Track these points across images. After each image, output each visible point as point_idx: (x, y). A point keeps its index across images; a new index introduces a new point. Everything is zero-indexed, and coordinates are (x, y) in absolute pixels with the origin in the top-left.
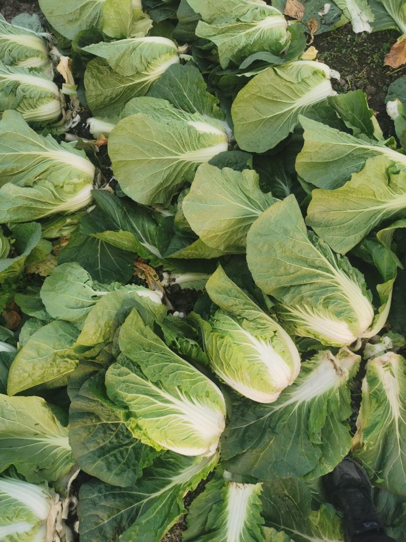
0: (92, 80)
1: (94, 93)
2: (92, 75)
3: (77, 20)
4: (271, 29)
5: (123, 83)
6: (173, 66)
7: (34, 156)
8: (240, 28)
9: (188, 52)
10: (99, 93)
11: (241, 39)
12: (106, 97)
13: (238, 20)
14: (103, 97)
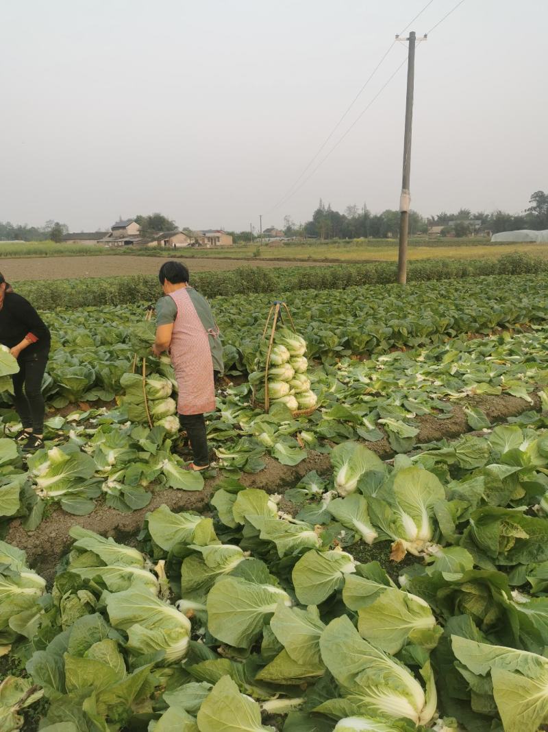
0: (186, 570)
1: (187, 579)
2: (187, 567)
3: (171, 539)
4: (308, 538)
5: (207, 572)
6: (242, 562)
7: (153, 609)
8: (287, 536)
9: (251, 555)
10: (191, 579)
11: (290, 541)
12: (195, 582)
13: (286, 531)
14: (193, 582)
